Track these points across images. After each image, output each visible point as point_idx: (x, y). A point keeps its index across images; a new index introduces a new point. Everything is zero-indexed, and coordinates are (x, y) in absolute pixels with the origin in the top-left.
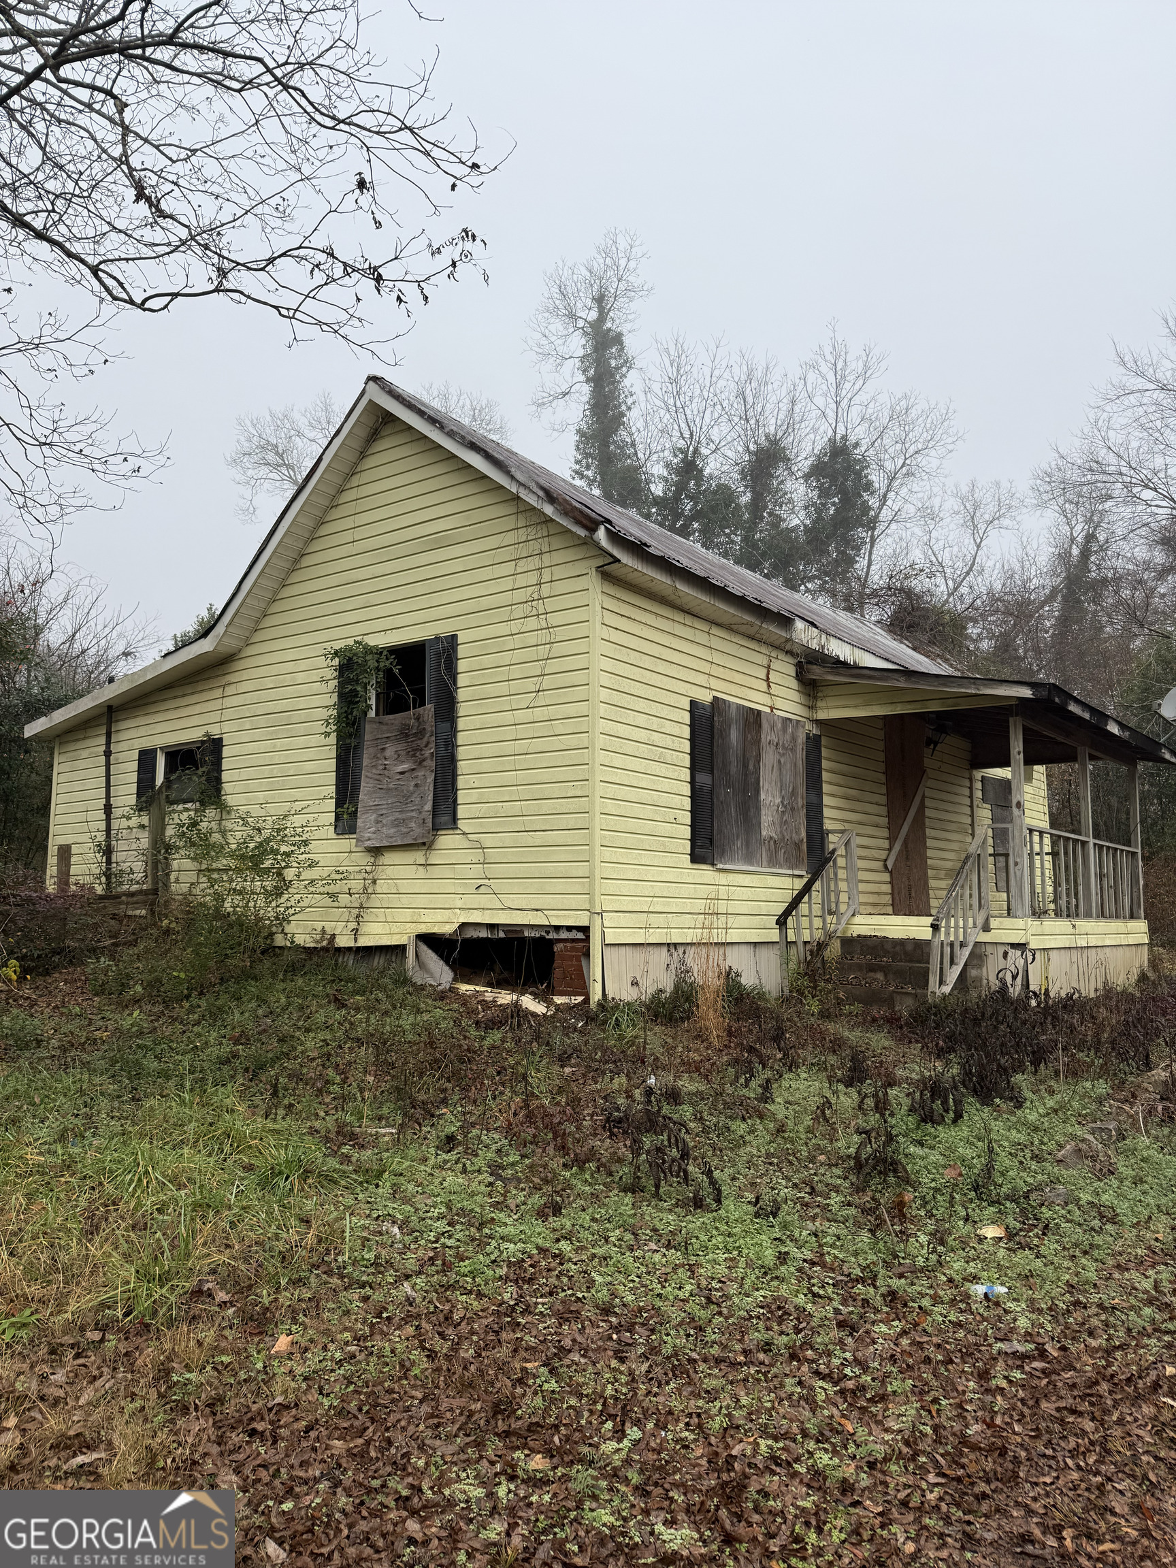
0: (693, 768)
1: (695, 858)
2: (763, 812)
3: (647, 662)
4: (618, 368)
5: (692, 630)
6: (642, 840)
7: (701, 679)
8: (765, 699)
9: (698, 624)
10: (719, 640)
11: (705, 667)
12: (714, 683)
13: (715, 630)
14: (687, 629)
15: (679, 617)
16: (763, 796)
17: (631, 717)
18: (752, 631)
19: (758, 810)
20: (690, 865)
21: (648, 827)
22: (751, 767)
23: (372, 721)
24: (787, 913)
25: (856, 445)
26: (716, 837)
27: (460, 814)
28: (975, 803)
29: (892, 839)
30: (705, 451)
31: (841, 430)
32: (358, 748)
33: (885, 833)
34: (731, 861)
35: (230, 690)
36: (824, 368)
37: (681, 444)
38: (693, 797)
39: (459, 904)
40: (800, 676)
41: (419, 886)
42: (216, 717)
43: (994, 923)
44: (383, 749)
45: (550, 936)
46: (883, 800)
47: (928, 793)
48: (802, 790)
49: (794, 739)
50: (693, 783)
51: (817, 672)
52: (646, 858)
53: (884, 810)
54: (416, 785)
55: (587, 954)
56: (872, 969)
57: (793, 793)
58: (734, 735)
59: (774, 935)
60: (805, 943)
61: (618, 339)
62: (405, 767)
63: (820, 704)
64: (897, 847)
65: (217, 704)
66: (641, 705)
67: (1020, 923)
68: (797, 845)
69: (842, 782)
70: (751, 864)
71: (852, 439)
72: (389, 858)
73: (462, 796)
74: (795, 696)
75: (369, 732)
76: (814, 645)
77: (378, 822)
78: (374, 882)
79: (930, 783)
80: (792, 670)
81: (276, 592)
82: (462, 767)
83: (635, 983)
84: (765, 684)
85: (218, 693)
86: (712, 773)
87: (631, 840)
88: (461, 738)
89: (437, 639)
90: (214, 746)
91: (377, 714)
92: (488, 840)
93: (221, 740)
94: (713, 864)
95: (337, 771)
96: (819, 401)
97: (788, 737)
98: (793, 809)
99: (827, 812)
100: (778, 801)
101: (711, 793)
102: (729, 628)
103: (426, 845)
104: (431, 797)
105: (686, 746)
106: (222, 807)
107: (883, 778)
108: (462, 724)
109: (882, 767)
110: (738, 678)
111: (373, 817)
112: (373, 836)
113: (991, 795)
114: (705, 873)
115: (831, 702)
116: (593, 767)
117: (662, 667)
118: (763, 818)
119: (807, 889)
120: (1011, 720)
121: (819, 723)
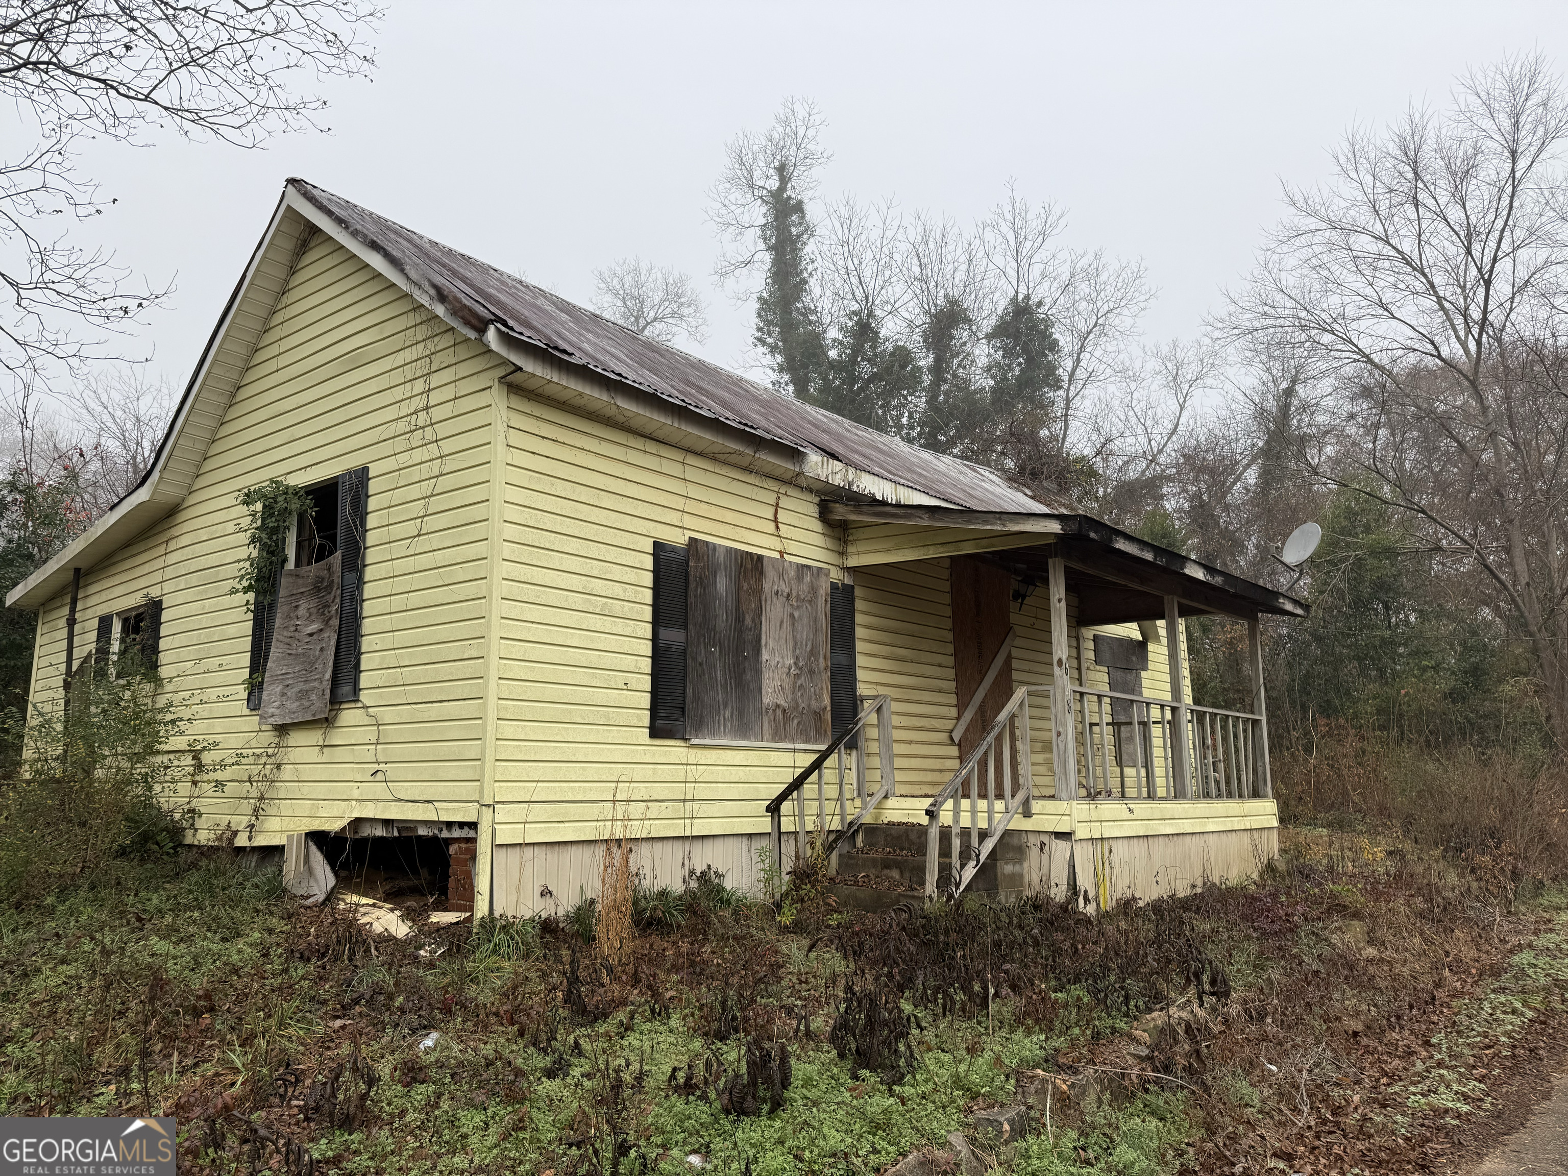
0: (656, 623)
1: (656, 732)
2: (766, 675)
3: (584, 494)
4: (799, 236)
5: (657, 459)
6: (570, 712)
7: (673, 517)
8: (775, 543)
9: (665, 451)
10: (697, 469)
11: (679, 503)
12: (688, 521)
13: (691, 460)
14: (648, 456)
15: (639, 443)
16: (765, 655)
17: (556, 560)
18: (745, 462)
19: (758, 673)
20: (648, 741)
21: (581, 694)
22: (748, 622)
23: (290, 574)
24: (783, 796)
25: (1040, 304)
26: (689, 705)
27: (363, 684)
28: (1084, 665)
29: (961, 707)
30: (878, 312)
31: (1023, 291)
32: (272, 606)
33: (953, 699)
34: (713, 735)
35: (172, 545)
36: (1005, 228)
37: (855, 307)
38: (656, 657)
39: (356, 794)
40: (824, 514)
41: (321, 772)
42: (157, 577)
43: (1036, 806)
44: (297, 607)
45: (445, 834)
46: (950, 661)
47: (1015, 652)
48: (824, 649)
49: (814, 590)
50: (655, 639)
51: (840, 512)
52: (575, 732)
53: (951, 673)
54: (322, 649)
55: (474, 858)
56: (887, 865)
57: (813, 653)
58: (722, 584)
59: (765, 824)
60: (808, 832)
61: (799, 208)
62: (314, 627)
63: (851, 549)
64: (968, 715)
65: (159, 563)
66: (573, 546)
67: (1061, 806)
68: (818, 715)
69: (887, 640)
70: (745, 737)
71: (1035, 299)
72: (296, 738)
73: (366, 662)
74: (819, 540)
75: (285, 586)
76: (838, 481)
77: (283, 694)
78: (279, 766)
79: (1018, 642)
80: (814, 510)
81: (215, 431)
82: (367, 626)
83: (546, 893)
84: (773, 525)
85: (162, 550)
86: (685, 628)
87: (550, 711)
88: (368, 591)
89: (349, 473)
90: (155, 607)
91: (297, 564)
92: (387, 715)
93: (161, 601)
94: (685, 740)
95: (254, 635)
96: (998, 260)
97: (805, 587)
98: (811, 672)
99: (861, 675)
100: (790, 661)
101: (684, 653)
102: (713, 458)
103: (327, 722)
104: (331, 664)
105: (648, 595)
106: (158, 681)
107: (950, 636)
108: (369, 573)
109: (949, 623)
110: (729, 517)
111: (280, 687)
112: (277, 712)
113: (1107, 655)
114: (673, 750)
115: (862, 546)
116: (489, 621)
117: (607, 501)
118: (766, 682)
119: (817, 765)
120: (1050, 561)
121: (849, 570)
